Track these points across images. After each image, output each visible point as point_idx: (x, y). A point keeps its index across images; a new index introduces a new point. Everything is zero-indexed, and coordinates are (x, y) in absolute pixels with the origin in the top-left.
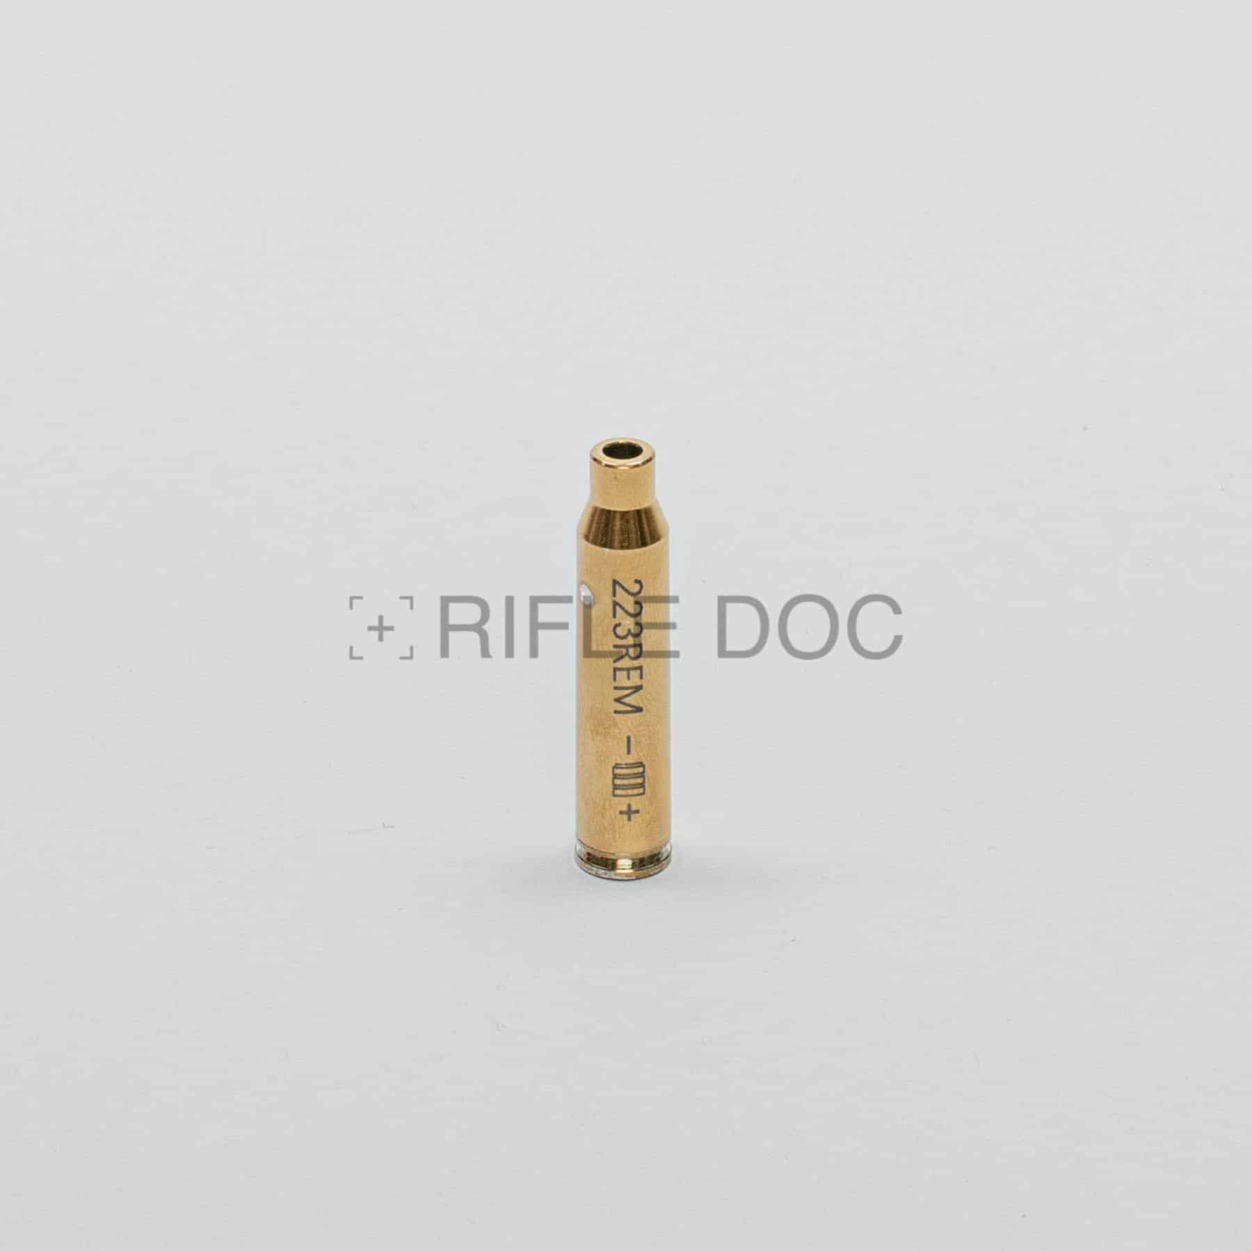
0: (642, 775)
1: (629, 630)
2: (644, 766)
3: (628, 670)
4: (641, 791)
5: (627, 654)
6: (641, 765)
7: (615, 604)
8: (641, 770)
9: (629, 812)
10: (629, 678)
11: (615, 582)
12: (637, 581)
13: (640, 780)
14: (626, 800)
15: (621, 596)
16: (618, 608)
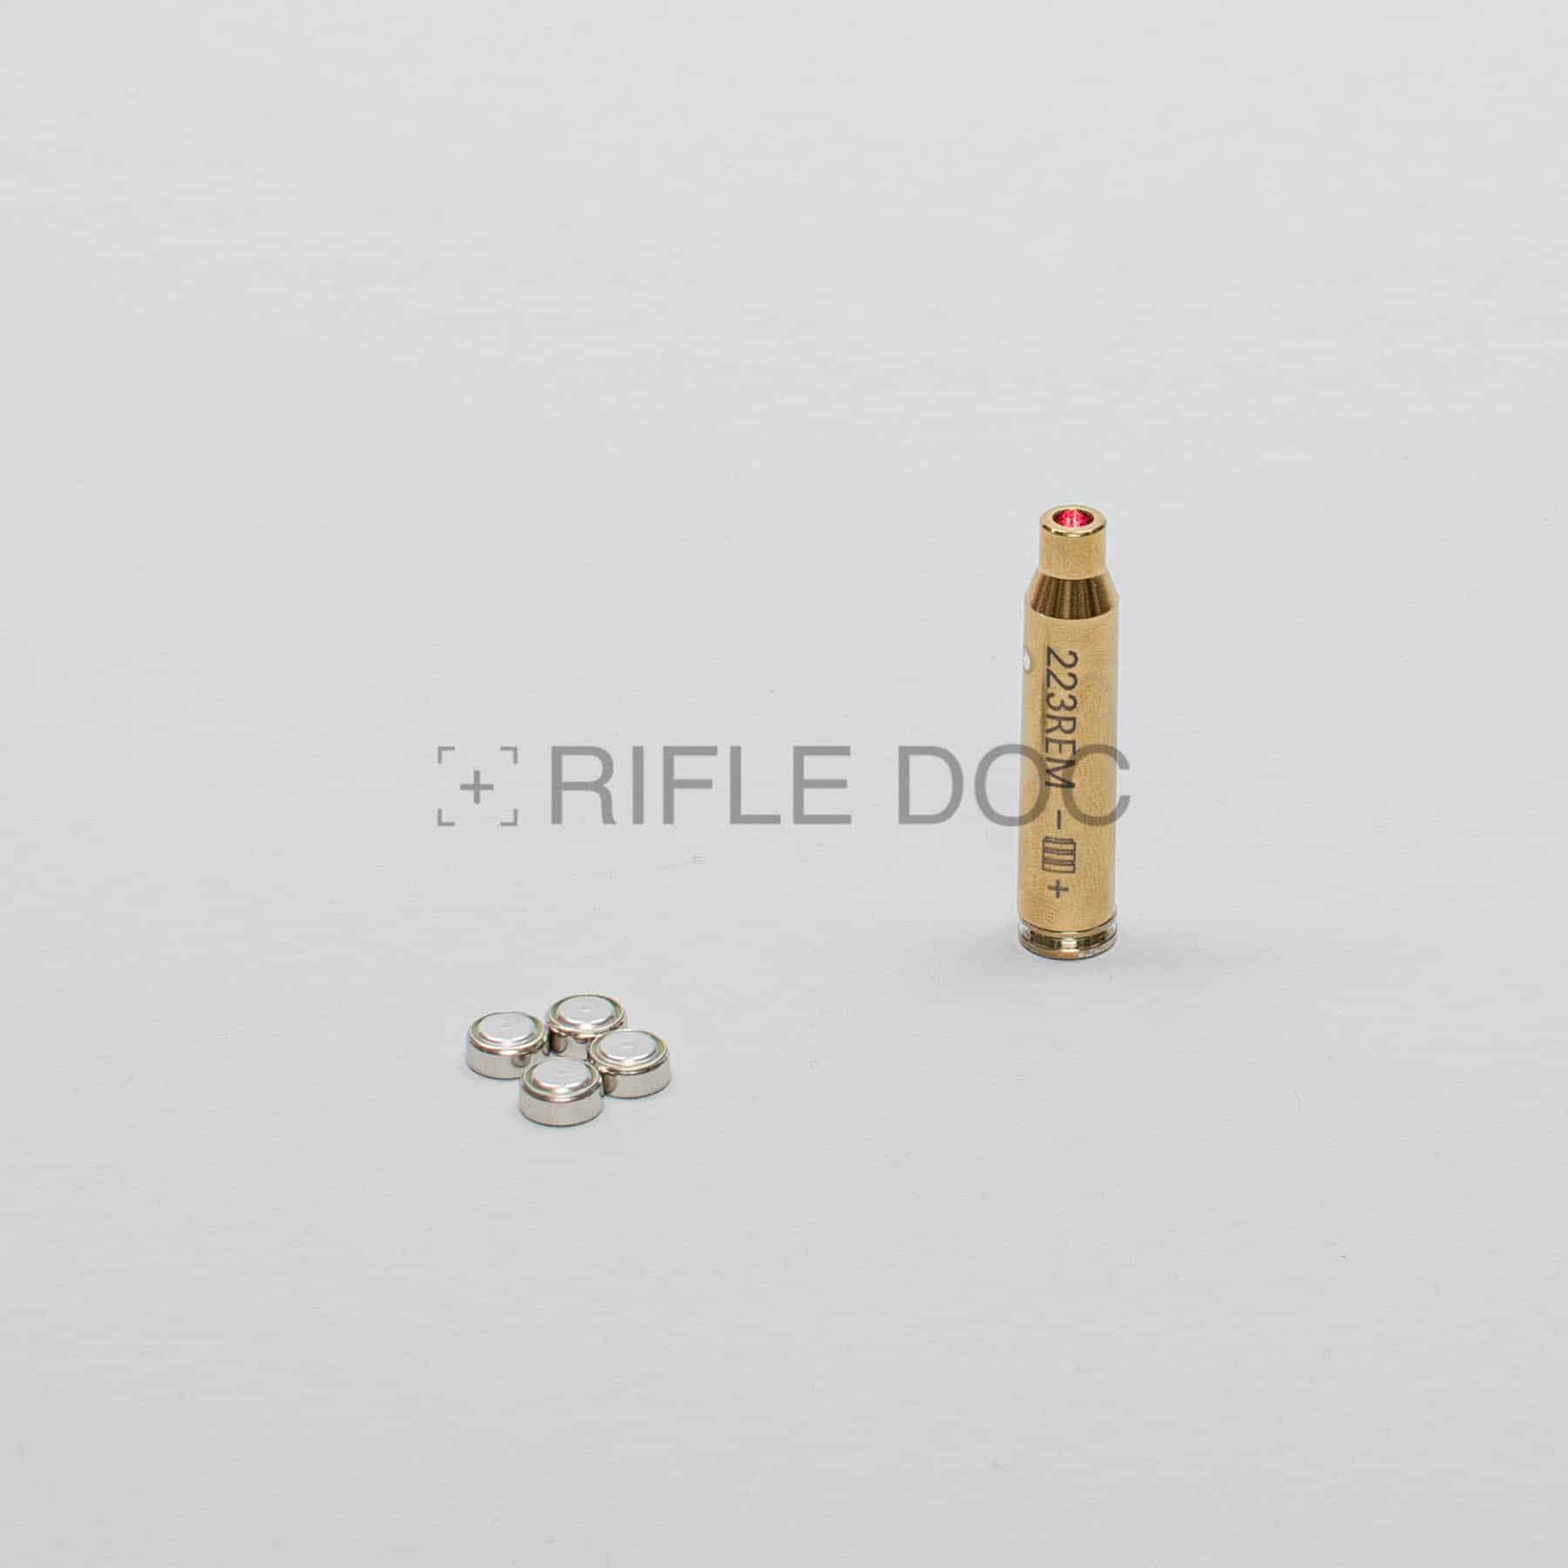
0: (1073, 852)
1: (1062, 702)
2: (1075, 844)
3: (1060, 743)
4: (1071, 868)
5: (1059, 726)
6: (1072, 842)
7: (1049, 673)
8: (1071, 847)
9: (1058, 889)
10: (1060, 751)
11: (1050, 651)
12: (1071, 653)
13: (1070, 858)
14: (1057, 876)
15: (1055, 667)
16: (1051, 677)
